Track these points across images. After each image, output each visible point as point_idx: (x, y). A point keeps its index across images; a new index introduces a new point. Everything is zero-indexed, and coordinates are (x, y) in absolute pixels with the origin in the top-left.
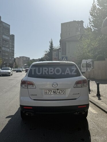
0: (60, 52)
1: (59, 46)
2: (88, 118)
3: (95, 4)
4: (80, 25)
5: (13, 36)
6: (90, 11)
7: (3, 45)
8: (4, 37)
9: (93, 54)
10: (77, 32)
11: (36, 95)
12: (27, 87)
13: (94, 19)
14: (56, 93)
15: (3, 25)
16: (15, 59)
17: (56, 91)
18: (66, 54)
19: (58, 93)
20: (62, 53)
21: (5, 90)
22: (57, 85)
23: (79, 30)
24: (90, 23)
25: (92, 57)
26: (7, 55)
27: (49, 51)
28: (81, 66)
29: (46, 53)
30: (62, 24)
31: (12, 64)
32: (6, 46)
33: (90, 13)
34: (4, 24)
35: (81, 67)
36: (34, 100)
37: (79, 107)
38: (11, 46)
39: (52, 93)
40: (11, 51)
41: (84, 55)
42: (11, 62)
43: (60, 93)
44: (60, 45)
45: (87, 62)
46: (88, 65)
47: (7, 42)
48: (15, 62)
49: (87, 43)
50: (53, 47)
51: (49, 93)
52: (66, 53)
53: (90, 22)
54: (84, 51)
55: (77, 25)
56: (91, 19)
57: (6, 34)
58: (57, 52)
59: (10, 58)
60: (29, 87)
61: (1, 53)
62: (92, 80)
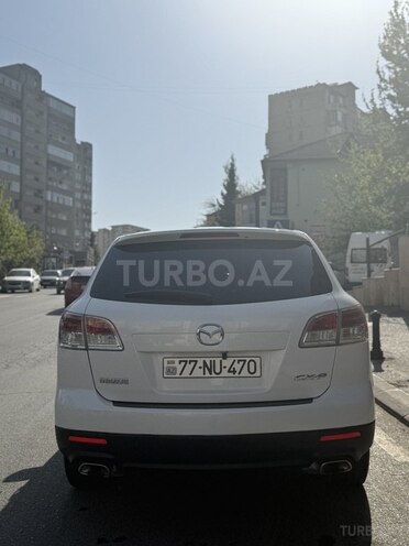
0: (264, 204)
1: (262, 180)
2: (372, 486)
3: (399, 11)
4: (341, 100)
5: (87, 147)
6: (382, 41)
7: (50, 183)
8: (54, 151)
9: (393, 209)
10: (331, 126)
11: (125, 382)
12: (86, 346)
13: (396, 73)
14: (218, 371)
15: (49, 108)
16: (93, 235)
17: (218, 361)
18: (285, 213)
19: (225, 373)
20: (271, 208)
21: (34, 354)
22: (222, 335)
23: (340, 118)
24: (379, 86)
25: (391, 222)
26: (64, 218)
27: (222, 202)
28: (348, 260)
29: (211, 210)
30: (270, 96)
31: (84, 254)
32: (60, 186)
33: (382, 47)
34: (53, 104)
35: (345, 262)
36: (116, 403)
37: (323, 439)
38: (78, 186)
39: (198, 372)
40: (78, 205)
41: (356, 215)
42: (78, 247)
43: (234, 372)
44: (264, 177)
45: (368, 240)
46: (373, 256)
47: (65, 172)
48: (92, 245)
49: (368, 166)
50: (235, 186)
51: (186, 373)
52: (286, 208)
53: (383, 85)
54: (359, 199)
55: (332, 100)
56: (386, 70)
57: (60, 140)
58: (253, 205)
59: (77, 233)
60: (91, 346)
61: (44, 211)
62: (390, 315)
